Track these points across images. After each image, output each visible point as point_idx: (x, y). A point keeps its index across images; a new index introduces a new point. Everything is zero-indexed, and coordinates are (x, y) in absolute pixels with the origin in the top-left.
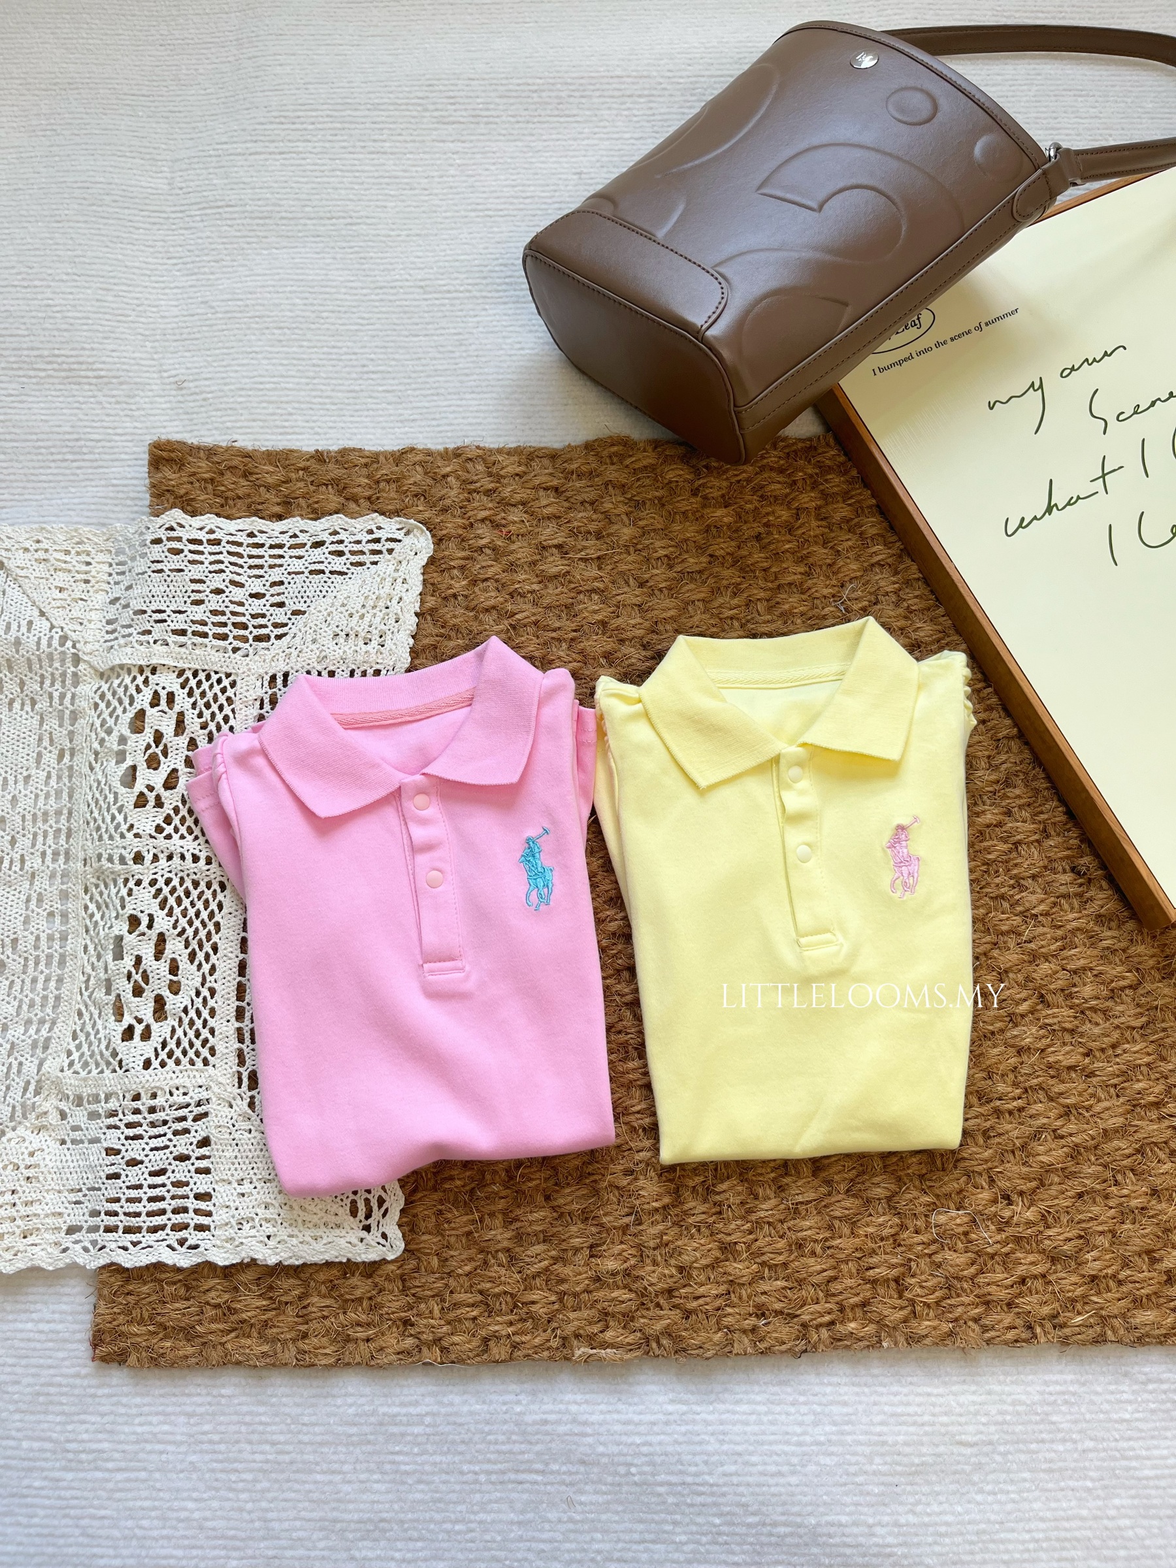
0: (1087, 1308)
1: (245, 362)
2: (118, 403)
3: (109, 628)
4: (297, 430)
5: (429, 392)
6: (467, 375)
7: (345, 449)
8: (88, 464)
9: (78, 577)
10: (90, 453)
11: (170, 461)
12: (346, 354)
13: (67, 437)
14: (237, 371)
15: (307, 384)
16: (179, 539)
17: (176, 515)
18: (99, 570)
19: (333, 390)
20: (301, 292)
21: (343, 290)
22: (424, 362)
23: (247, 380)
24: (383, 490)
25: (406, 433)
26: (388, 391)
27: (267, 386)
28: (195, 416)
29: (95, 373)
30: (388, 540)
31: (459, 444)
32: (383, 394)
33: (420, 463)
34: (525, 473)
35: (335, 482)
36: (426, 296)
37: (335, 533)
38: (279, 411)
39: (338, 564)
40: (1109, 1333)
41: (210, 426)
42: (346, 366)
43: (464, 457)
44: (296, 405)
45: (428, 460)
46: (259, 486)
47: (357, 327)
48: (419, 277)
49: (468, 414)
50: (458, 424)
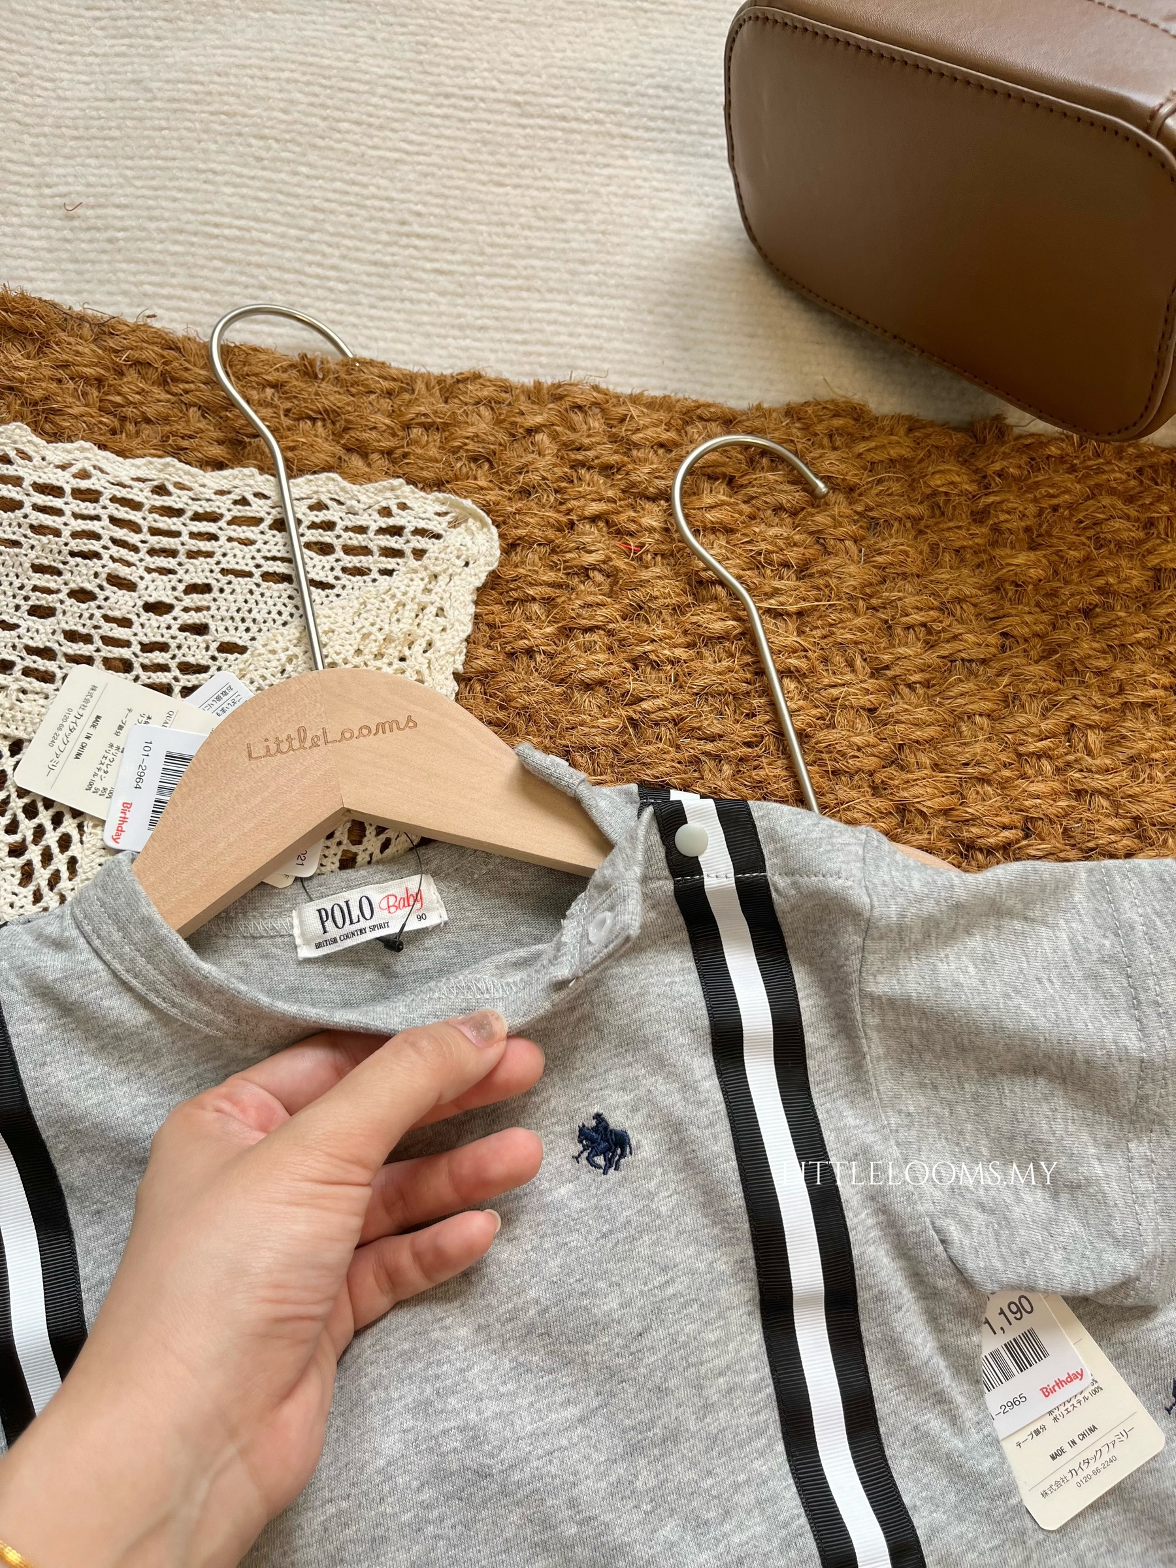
1: (191, 185)
5: (514, 283)
6: (583, 262)
12: (374, 197)
14: (175, 200)
15: (299, 240)
19: (344, 257)
22: (509, 229)
23: (192, 217)
24: (416, 442)
25: (466, 349)
27: (227, 232)
28: (88, 266)
30: (418, 532)
31: (561, 377)
32: (432, 276)
33: (490, 403)
35: (329, 416)
36: (524, 121)
37: (320, 506)
38: (244, 279)
39: (319, 567)
41: (113, 288)
43: (566, 403)
46: (189, 405)
47: (396, 155)
48: (516, 87)
49: (580, 330)
50: (561, 345)
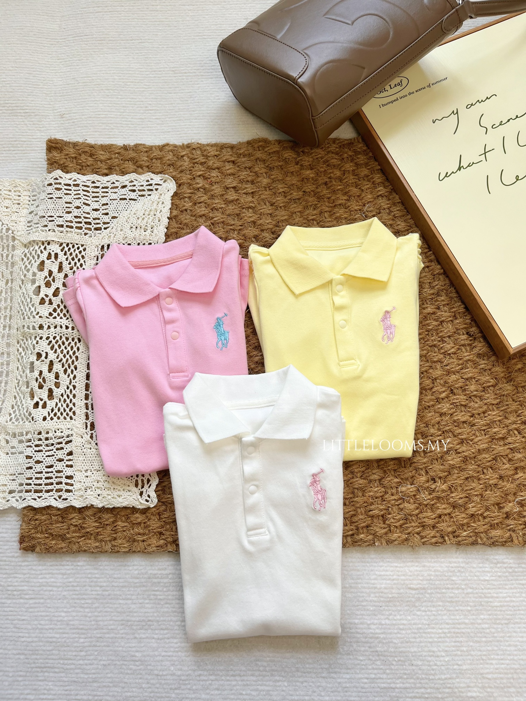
0: (469, 529)
2: (34, 124)
3: (29, 225)
4: (115, 136)
5: (176, 119)
6: (193, 111)
7: (137, 144)
8: (20, 152)
9: (15, 202)
10: (21, 147)
11: (56, 148)
12: (138, 101)
13: (11, 140)
15: (121, 115)
16: (60, 184)
17: (58, 173)
18: (25, 199)
19: (132, 118)
20: (118, 73)
21: (137, 72)
23: (93, 113)
24: (154, 163)
25: (165, 137)
26: (157, 119)
27: (102, 116)
28: (69, 130)
29: (24, 111)
30: (156, 184)
31: (189, 142)
32: (155, 120)
33: (171, 151)
34: (219, 155)
35: (132, 159)
37: (132, 182)
38: (108, 128)
39: (133, 195)
40: (479, 540)
41: (75, 134)
42: (138, 107)
43: (191, 148)
44: (115, 125)
45: (174, 149)
46: (98, 161)
47: (143, 89)
48: (172, 66)
49: (194, 129)
50: (189, 134)
